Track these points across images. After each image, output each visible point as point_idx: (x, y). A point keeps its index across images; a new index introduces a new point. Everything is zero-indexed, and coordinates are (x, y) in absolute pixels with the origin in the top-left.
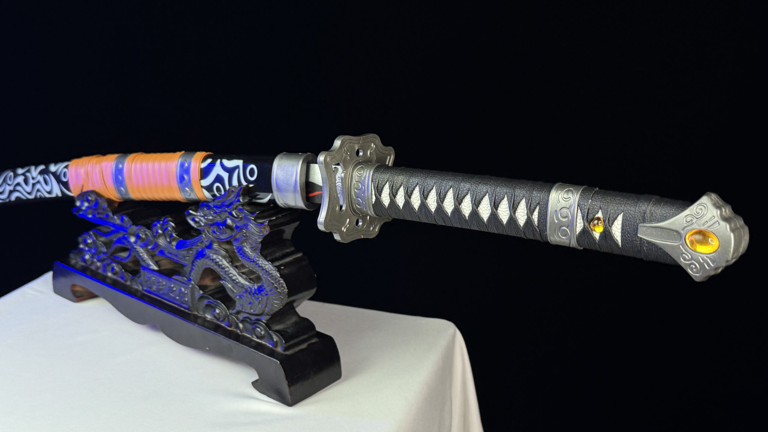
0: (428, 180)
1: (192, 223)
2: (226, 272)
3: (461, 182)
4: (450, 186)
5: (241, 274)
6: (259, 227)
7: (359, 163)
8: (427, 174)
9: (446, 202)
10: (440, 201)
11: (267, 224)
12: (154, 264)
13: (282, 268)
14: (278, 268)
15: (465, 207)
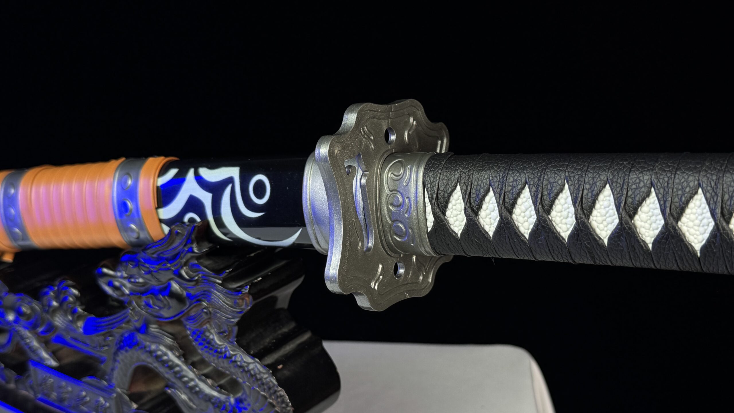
0: (549, 173)
1: (108, 289)
2: (176, 373)
3: (629, 170)
4: (603, 182)
5: (203, 378)
6: (233, 297)
7: (391, 156)
8: (544, 161)
9: (596, 216)
10: (584, 213)
11: (247, 291)
12: (50, 356)
13: (280, 367)
14: (272, 367)
15: (643, 224)
